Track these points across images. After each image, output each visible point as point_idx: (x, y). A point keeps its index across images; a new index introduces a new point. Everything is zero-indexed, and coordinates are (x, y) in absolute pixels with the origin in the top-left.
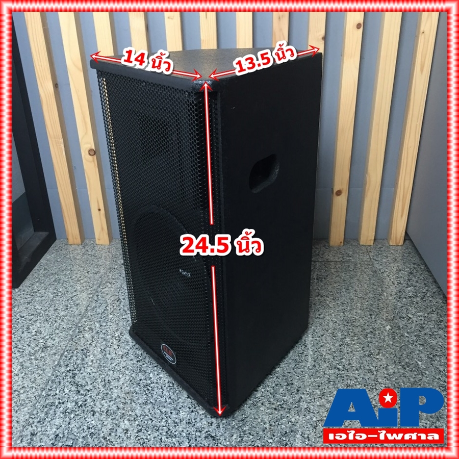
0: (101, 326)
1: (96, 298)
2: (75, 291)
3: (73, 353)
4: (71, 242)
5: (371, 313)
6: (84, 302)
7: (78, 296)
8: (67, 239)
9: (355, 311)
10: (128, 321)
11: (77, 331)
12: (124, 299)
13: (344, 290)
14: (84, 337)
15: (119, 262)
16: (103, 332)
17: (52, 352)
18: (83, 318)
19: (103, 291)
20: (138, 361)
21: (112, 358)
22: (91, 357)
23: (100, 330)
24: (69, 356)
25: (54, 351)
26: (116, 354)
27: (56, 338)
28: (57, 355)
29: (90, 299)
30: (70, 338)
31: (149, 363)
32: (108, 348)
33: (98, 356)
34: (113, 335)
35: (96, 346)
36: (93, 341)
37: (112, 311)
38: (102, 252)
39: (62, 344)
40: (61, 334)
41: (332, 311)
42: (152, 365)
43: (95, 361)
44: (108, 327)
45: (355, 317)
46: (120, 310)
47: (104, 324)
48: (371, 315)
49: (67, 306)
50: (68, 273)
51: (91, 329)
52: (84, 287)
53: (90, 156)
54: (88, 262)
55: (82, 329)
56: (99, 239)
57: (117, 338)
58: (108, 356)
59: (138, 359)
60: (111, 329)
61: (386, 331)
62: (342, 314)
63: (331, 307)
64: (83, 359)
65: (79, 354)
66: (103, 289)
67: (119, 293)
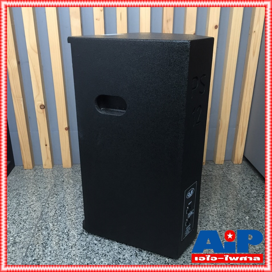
0: (54, 225)
1: (47, 206)
2: (32, 201)
3: (35, 246)
4: (25, 167)
5: (234, 208)
6: (39, 209)
7: (35, 204)
8: (23, 165)
9: (223, 207)
10: (72, 221)
11: (37, 230)
12: (67, 205)
13: (213, 194)
14: (42, 234)
15: (60, 180)
16: (56, 229)
17: (20, 246)
18: (40, 220)
19: (52, 200)
20: (83, 250)
21: (65, 249)
22: (49, 249)
23: (53, 228)
24: (33, 248)
25: (22, 246)
26: (67, 245)
27: (22, 236)
28: (24, 248)
29: (44, 207)
30: (32, 235)
31: (92, 251)
32: (61, 241)
33: (54, 248)
34: (63, 231)
35: (52, 240)
36: (49, 237)
37: (60, 214)
38: (48, 174)
39: (27, 240)
40: (25, 233)
41: (209, 208)
42: (94, 252)
43: (52, 252)
44: (59, 226)
45: (224, 211)
46: (65, 213)
47: (56, 224)
48: (234, 210)
49: (28, 212)
50: (25, 189)
51: (47, 228)
52: (38, 198)
53: (41, 109)
54: (39, 181)
55: (40, 228)
56: (45, 165)
57: (66, 234)
58: (61, 247)
59: (84, 249)
60: (61, 227)
61: (247, 220)
62: (216, 210)
63: (207, 206)
64: (44, 251)
65: (40, 247)
66: (52, 199)
67: (63, 201)
